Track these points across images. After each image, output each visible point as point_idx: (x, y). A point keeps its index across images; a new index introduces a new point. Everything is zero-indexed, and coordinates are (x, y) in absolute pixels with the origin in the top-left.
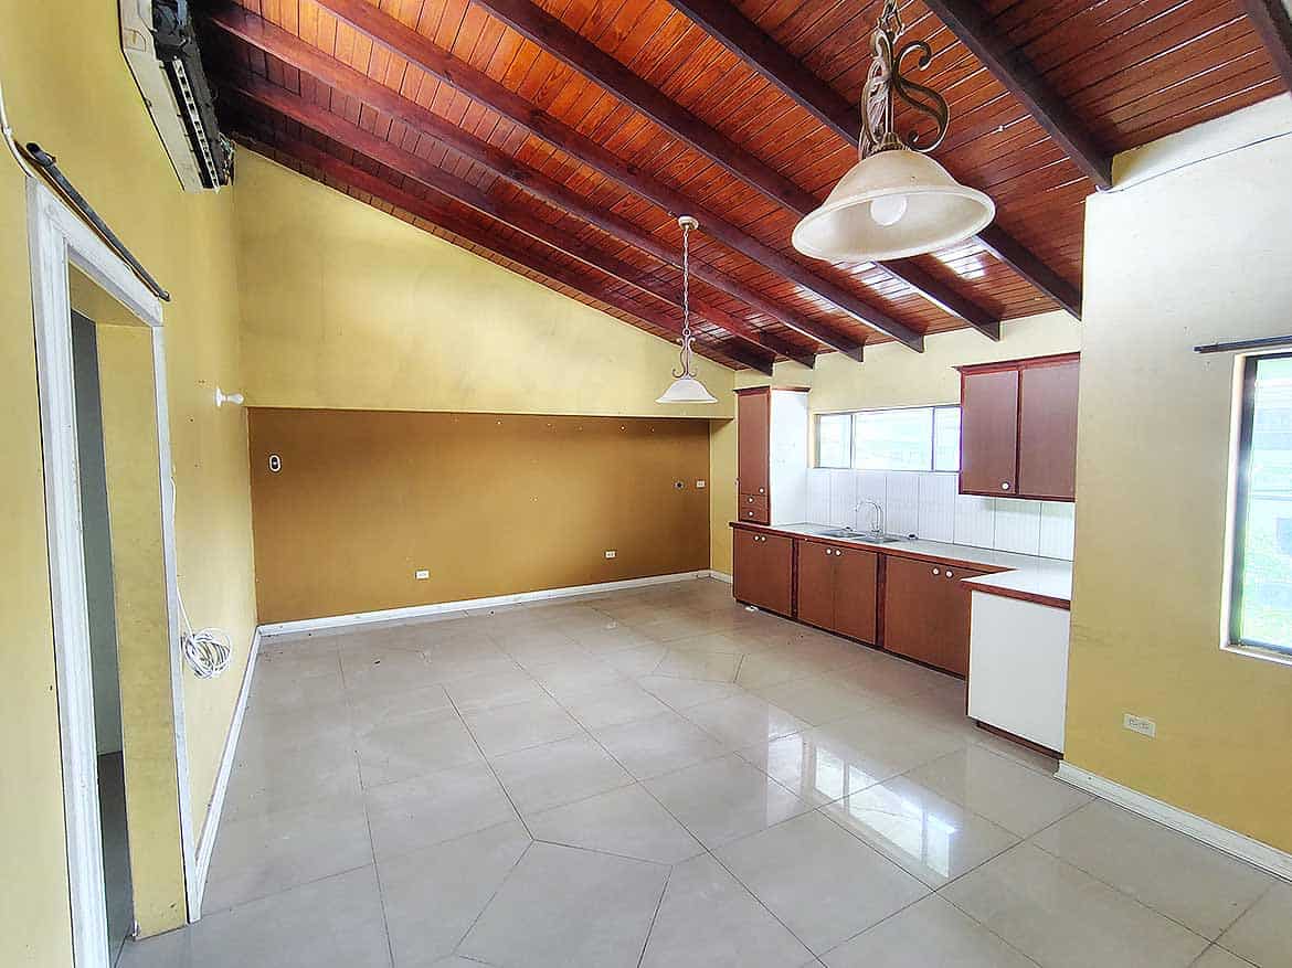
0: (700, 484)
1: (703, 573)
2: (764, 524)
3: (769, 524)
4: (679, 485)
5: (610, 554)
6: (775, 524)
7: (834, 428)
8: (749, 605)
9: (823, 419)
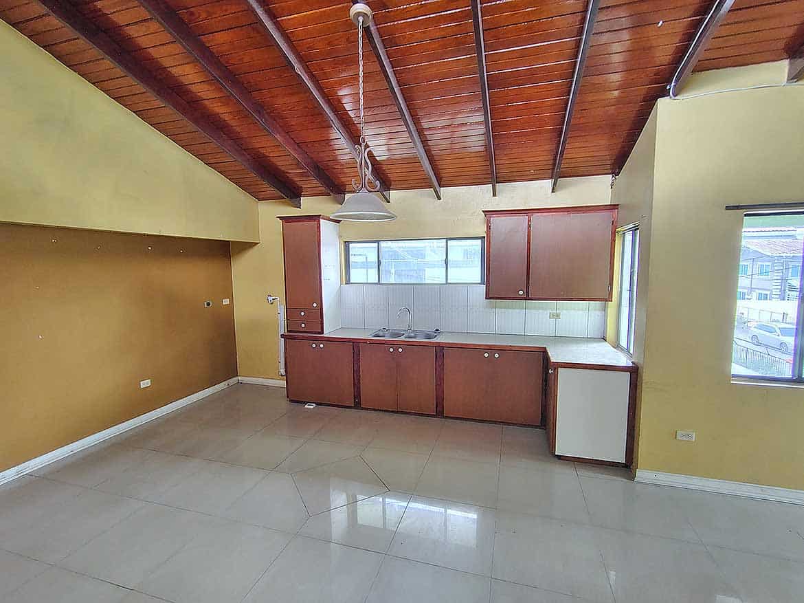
0: (226, 302)
1: (233, 381)
2: (319, 333)
3: (323, 333)
4: (208, 304)
5: (145, 384)
6: (328, 332)
7: (363, 253)
8: (306, 403)
9: (351, 245)
